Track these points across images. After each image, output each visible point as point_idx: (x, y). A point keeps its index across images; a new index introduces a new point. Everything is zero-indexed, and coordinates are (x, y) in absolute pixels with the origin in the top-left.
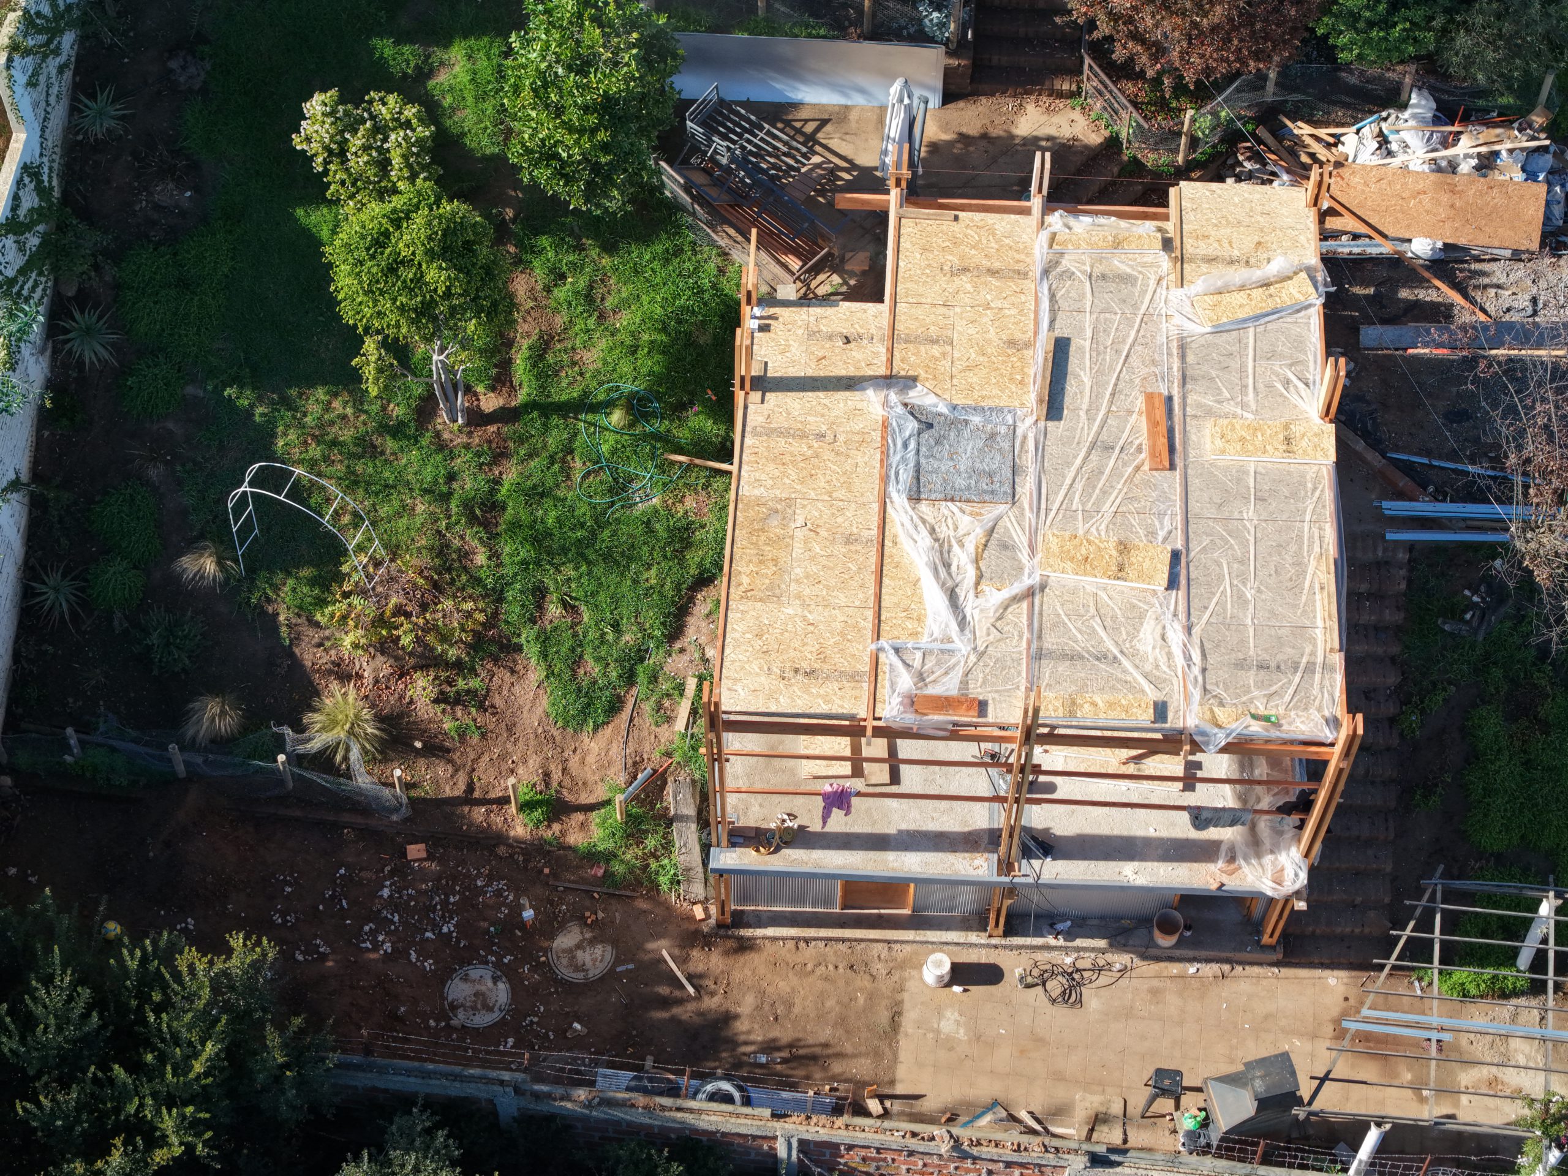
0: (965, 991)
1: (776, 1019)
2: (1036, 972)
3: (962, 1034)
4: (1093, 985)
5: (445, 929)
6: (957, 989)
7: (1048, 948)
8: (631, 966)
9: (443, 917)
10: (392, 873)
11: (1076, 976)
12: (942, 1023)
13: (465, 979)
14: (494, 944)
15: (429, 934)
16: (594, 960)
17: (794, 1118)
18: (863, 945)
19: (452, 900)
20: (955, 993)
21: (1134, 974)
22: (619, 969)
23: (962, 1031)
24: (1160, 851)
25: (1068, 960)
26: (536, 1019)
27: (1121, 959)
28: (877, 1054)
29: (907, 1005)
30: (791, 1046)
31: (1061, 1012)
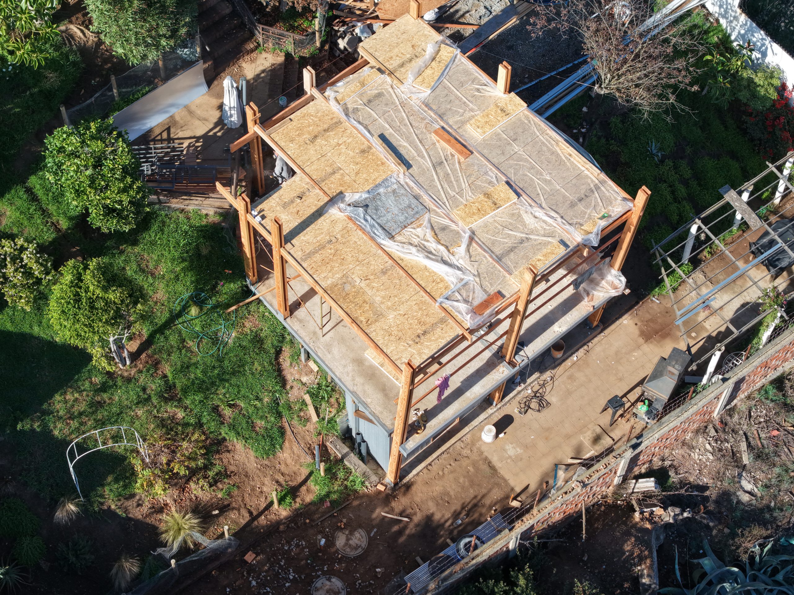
0: (505, 433)
1: (448, 503)
2: (523, 406)
3: (519, 451)
4: (547, 393)
5: (291, 577)
6: (501, 435)
7: (519, 392)
8: (375, 530)
9: (286, 573)
10: (249, 574)
11: (538, 395)
12: (509, 453)
13: (317, 590)
14: (315, 567)
15: (287, 585)
16: (359, 539)
17: (517, 525)
18: (451, 448)
19: (282, 564)
20: (502, 438)
21: (556, 377)
22: (372, 535)
23: (518, 449)
24: (560, 312)
25: (529, 391)
26: (360, 581)
27: (547, 375)
28: (498, 485)
29: (490, 457)
30: (463, 508)
31: (546, 412)
